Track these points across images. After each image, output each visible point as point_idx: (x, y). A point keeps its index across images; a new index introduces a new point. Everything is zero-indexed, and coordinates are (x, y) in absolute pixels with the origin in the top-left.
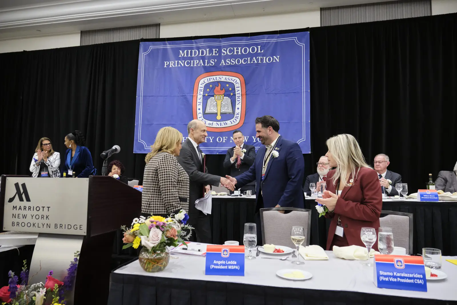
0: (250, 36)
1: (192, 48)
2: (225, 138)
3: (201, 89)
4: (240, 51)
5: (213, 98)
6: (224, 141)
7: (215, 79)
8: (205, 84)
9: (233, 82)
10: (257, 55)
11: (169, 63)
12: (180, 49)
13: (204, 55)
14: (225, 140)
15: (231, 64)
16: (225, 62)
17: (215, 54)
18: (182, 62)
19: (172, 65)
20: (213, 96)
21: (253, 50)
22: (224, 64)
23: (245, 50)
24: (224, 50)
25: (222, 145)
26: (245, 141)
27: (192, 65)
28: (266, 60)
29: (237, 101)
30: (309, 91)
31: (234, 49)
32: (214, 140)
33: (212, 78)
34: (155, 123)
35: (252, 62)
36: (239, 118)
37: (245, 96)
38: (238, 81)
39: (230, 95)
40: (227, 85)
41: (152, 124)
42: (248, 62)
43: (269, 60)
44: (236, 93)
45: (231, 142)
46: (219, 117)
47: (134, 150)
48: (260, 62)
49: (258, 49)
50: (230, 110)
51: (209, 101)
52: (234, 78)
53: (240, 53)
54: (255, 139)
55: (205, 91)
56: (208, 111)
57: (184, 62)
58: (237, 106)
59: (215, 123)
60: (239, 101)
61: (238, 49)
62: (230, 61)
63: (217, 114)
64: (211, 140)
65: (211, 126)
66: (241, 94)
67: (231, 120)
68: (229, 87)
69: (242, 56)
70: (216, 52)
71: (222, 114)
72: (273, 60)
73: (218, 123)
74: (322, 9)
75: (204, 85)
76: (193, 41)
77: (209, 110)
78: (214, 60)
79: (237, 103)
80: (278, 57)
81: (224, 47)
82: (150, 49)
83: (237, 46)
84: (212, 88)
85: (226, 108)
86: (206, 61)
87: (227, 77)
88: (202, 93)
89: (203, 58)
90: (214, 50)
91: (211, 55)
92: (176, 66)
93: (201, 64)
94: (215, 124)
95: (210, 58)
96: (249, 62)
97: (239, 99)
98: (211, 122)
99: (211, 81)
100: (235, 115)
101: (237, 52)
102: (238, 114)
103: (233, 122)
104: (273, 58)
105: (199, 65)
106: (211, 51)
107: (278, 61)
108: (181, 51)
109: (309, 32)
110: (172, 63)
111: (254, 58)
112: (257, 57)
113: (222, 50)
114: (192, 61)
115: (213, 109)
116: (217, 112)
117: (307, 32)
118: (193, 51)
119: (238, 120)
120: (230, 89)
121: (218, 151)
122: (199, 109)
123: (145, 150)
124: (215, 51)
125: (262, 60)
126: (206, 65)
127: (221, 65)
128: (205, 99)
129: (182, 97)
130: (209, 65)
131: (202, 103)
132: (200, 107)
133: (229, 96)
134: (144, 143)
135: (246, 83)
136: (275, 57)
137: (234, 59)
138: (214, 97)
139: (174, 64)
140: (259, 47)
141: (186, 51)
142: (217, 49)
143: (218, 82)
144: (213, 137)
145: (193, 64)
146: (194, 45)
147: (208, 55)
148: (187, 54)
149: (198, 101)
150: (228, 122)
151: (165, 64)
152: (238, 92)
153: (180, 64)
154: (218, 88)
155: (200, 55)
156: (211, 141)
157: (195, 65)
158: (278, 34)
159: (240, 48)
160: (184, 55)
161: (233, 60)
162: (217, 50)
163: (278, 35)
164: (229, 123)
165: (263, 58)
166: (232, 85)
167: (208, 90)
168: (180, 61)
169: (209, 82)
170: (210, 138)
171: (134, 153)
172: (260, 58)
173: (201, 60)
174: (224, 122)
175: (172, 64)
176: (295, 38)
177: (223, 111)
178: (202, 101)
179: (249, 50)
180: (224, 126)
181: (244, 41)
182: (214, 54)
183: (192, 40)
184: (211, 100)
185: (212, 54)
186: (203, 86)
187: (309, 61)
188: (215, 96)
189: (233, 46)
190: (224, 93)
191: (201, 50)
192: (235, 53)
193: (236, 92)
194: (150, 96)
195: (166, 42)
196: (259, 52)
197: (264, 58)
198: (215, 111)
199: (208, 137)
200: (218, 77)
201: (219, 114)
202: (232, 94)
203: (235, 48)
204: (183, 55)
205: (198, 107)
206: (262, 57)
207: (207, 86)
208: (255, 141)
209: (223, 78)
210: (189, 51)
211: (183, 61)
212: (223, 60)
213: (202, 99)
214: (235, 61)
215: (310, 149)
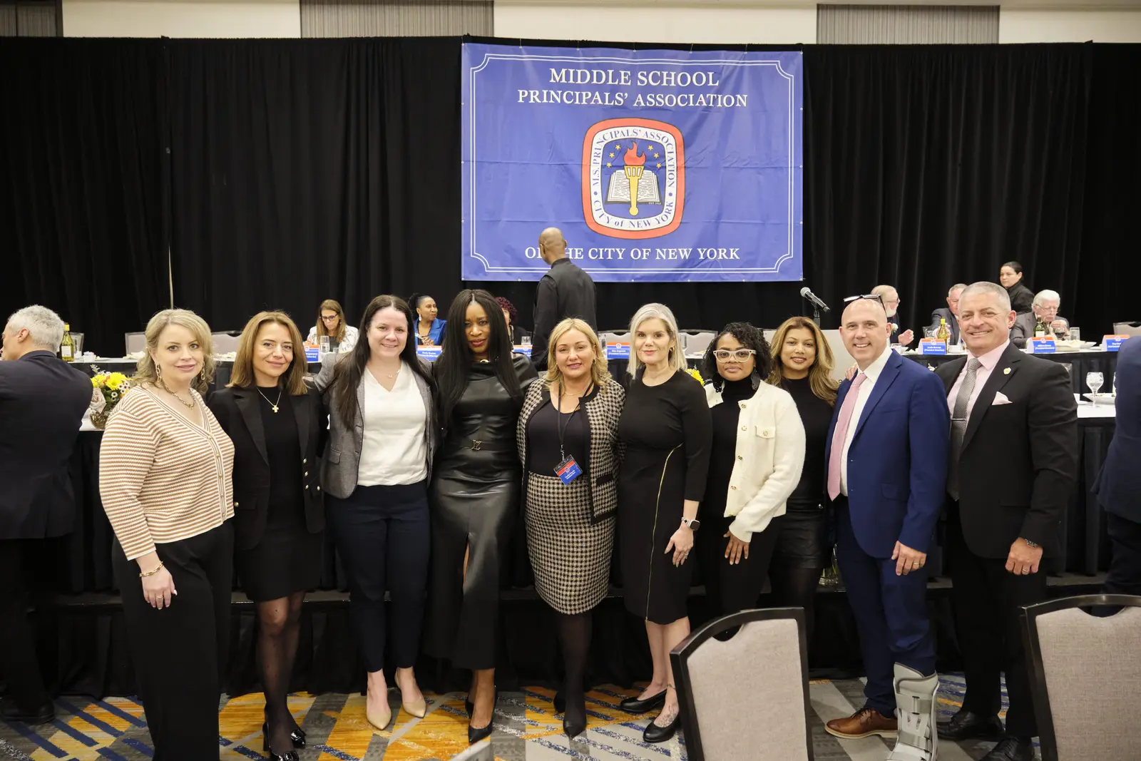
0: (693, 50)
1: (576, 66)
2: (647, 251)
3: (598, 151)
4: (674, 79)
5: (622, 171)
6: (644, 258)
7: (626, 134)
8: (606, 142)
9: (660, 141)
10: (706, 89)
11: (529, 93)
12: (552, 65)
13: (602, 82)
14: (646, 255)
15: (657, 105)
16: (645, 100)
17: (625, 81)
18: (557, 94)
19: (534, 99)
20: (622, 167)
21: (699, 79)
22: (643, 104)
23: (684, 79)
24: (642, 75)
25: (641, 263)
26: (685, 256)
27: (577, 102)
28: (722, 101)
29: (667, 180)
30: (801, 166)
31: (662, 75)
32: (626, 254)
33: (620, 132)
34: (504, 219)
35: (697, 104)
36: (673, 212)
37: (683, 170)
38: (672, 141)
39: (655, 167)
40: (651, 148)
41: (500, 221)
42: (689, 103)
43: (729, 101)
44: (668, 163)
45: (658, 258)
46: (634, 211)
47: (463, 274)
48: (711, 105)
49: (709, 79)
50: (655, 198)
51: (614, 177)
52: (663, 134)
53: (673, 84)
54: (702, 254)
55: (605, 157)
56: (612, 197)
57: (562, 94)
58: (668, 190)
59: (627, 221)
60: (672, 181)
61: (669, 75)
62: (655, 99)
63: (629, 203)
64: (620, 254)
65: (619, 227)
66: (675, 165)
67: (657, 217)
68: (654, 151)
69: (678, 91)
70: (627, 77)
71: (638, 204)
72: (735, 103)
73: (633, 221)
74: (819, 7)
75: (603, 144)
76: (578, 49)
77: (616, 195)
78: (624, 94)
79: (668, 184)
80: (745, 96)
81: (642, 68)
82: (487, 59)
83: (669, 69)
84: (620, 151)
85: (648, 192)
86: (607, 94)
87: (649, 131)
88: (599, 160)
89: (601, 89)
90: (623, 72)
91: (616, 83)
92: (545, 101)
93: (596, 101)
94: (627, 225)
95: (614, 90)
96: (691, 104)
97: (671, 176)
98: (620, 220)
99: (620, 137)
100: (665, 207)
101: (669, 82)
102: (670, 205)
103: (661, 221)
104: (736, 98)
105: (593, 103)
106: (616, 76)
107: (745, 104)
108: (553, 70)
109: (802, 53)
110: (534, 94)
111: (701, 96)
112: (708, 95)
113: (637, 75)
114: (577, 93)
115: (622, 194)
116: (629, 200)
117: (799, 52)
118: (579, 71)
119: (671, 217)
120: (656, 156)
121: (633, 276)
122: (596, 193)
123: (486, 274)
124: (625, 75)
125: (715, 100)
126: (607, 103)
127: (635, 105)
128: (607, 173)
129: (557, 167)
130: (612, 104)
131: (599, 181)
132: (596, 188)
133: (653, 169)
134: (482, 259)
135: (686, 144)
136: (739, 96)
137: (662, 96)
138: (624, 169)
139: (541, 97)
140: (711, 74)
141: (563, 71)
142: (629, 72)
143: (633, 140)
144: (623, 250)
145: (581, 100)
146: (581, 60)
147: (610, 82)
148: (567, 78)
149: (593, 176)
150: (652, 220)
151: (521, 96)
152: (671, 163)
153: (554, 99)
154: (632, 153)
155: (595, 82)
156: (620, 258)
157: (584, 103)
158: (744, 51)
159: (673, 74)
160: (561, 79)
161: (660, 97)
162: (627, 74)
163: (746, 53)
164: (654, 223)
165: (718, 97)
166: (659, 148)
167: (612, 155)
168: (552, 92)
169: (614, 139)
170: (618, 250)
171: (463, 279)
172: (712, 96)
173: (597, 93)
174: (645, 220)
175: (534, 97)
176: (774, 62)
177: (642, 198)
178: (600, 178)
179: (692, 79)
180: (645, 228)
181: (681, 60)
182: (623, 83)
183: (577, 47)
184: (617, 176)
185: (620, 81)
186: (602, 146)
187: (802, 109)
188: (625, 167)
189: (661, 68)
190: (643, 162)
191: (595, 72)
192: (665, 84)
193: (667, 161)
194: (491, 163)
195: (521, 47)
196: (711, 84)
197: (720, 96)
198: (625, 198)
199: (614, 249)
200: (631, 129)
201: (634, 204)
202: (659, 166)
203: (665, 73)
204: (558, 79)
205: (593, 190)
206: (716, 95)
207: (609, 147)
208: (702, 258)
209: (642, 133)
210: (572, 71)
211: (560, 92)
212: (640, 96)
213: (599, 172)
214: (664, 99)
215: (802, 273)
